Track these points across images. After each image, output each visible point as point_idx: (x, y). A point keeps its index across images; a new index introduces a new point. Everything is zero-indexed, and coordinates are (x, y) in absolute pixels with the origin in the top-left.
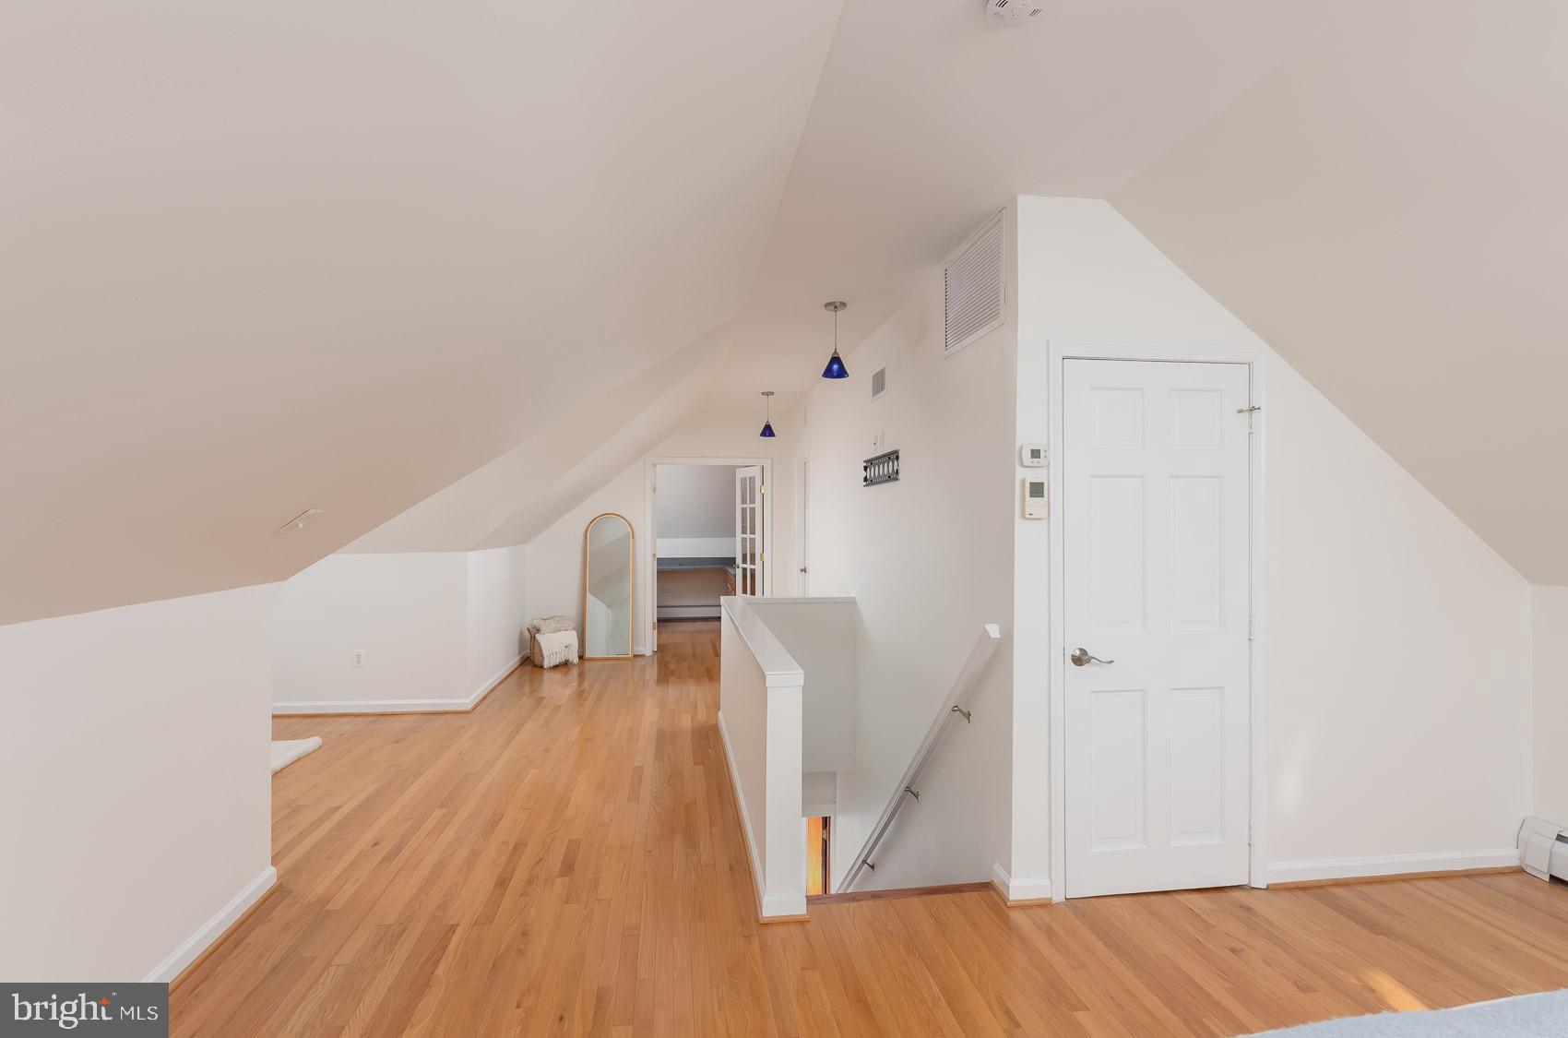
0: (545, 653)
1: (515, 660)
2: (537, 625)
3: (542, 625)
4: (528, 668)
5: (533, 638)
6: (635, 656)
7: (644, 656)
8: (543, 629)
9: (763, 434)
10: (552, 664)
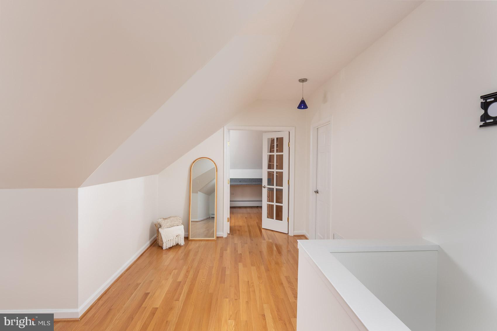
0: (164, 240)
1: (147, 244)
2: (160, 223)
3: (163, 222)
4: (154, 249)
5: (158, 231)
6: (217, 237)
7: (222, 237)
8: (163, 226)
9: (300, 107)
10: (168, 246)
